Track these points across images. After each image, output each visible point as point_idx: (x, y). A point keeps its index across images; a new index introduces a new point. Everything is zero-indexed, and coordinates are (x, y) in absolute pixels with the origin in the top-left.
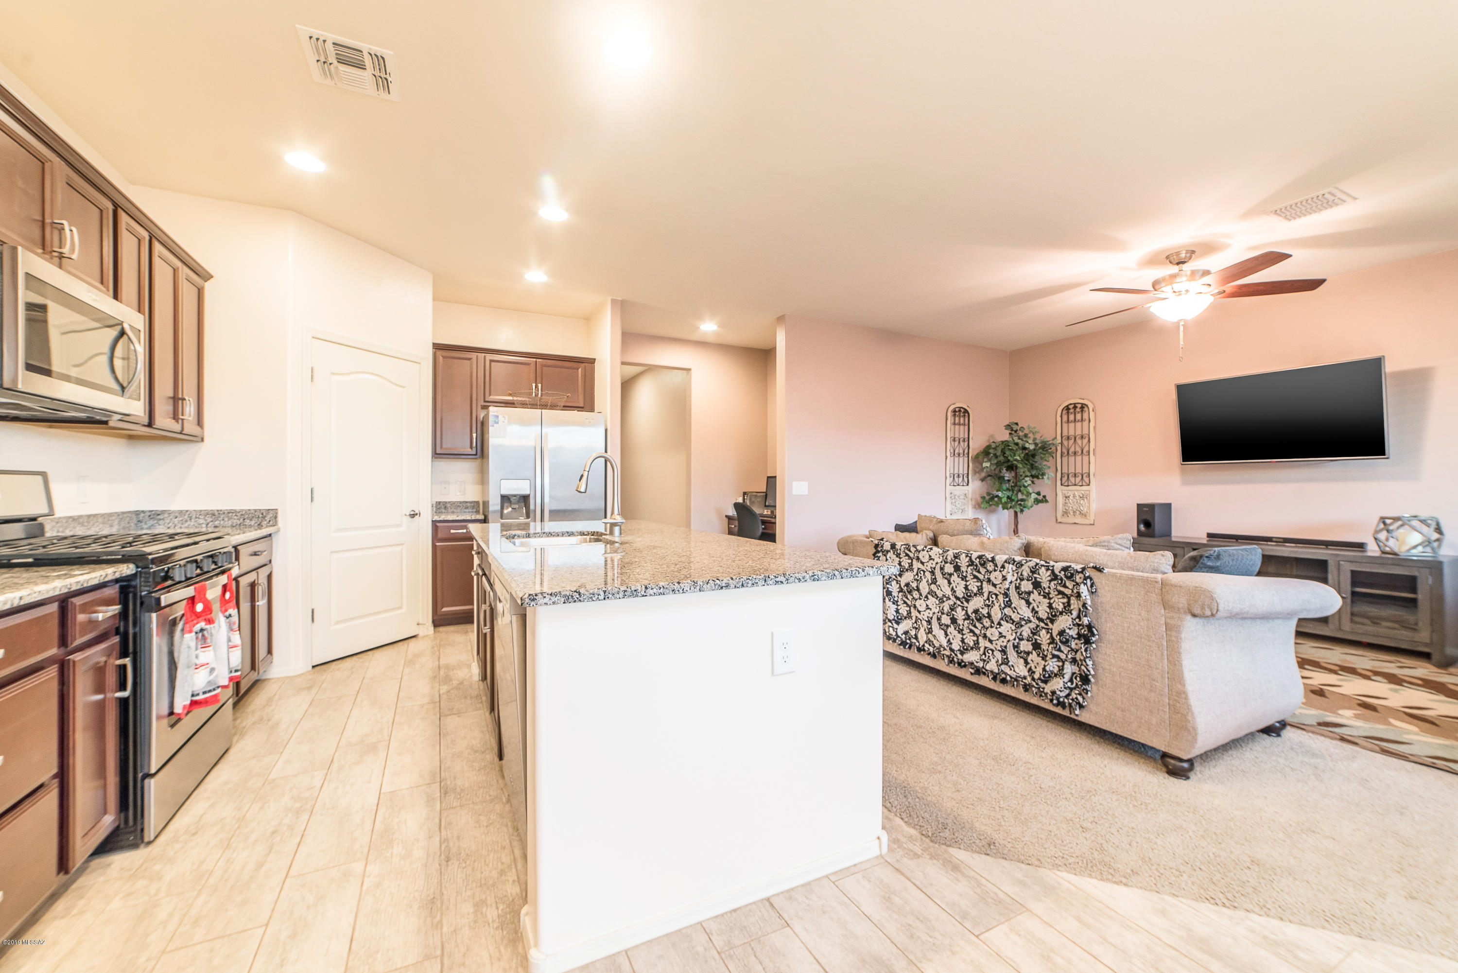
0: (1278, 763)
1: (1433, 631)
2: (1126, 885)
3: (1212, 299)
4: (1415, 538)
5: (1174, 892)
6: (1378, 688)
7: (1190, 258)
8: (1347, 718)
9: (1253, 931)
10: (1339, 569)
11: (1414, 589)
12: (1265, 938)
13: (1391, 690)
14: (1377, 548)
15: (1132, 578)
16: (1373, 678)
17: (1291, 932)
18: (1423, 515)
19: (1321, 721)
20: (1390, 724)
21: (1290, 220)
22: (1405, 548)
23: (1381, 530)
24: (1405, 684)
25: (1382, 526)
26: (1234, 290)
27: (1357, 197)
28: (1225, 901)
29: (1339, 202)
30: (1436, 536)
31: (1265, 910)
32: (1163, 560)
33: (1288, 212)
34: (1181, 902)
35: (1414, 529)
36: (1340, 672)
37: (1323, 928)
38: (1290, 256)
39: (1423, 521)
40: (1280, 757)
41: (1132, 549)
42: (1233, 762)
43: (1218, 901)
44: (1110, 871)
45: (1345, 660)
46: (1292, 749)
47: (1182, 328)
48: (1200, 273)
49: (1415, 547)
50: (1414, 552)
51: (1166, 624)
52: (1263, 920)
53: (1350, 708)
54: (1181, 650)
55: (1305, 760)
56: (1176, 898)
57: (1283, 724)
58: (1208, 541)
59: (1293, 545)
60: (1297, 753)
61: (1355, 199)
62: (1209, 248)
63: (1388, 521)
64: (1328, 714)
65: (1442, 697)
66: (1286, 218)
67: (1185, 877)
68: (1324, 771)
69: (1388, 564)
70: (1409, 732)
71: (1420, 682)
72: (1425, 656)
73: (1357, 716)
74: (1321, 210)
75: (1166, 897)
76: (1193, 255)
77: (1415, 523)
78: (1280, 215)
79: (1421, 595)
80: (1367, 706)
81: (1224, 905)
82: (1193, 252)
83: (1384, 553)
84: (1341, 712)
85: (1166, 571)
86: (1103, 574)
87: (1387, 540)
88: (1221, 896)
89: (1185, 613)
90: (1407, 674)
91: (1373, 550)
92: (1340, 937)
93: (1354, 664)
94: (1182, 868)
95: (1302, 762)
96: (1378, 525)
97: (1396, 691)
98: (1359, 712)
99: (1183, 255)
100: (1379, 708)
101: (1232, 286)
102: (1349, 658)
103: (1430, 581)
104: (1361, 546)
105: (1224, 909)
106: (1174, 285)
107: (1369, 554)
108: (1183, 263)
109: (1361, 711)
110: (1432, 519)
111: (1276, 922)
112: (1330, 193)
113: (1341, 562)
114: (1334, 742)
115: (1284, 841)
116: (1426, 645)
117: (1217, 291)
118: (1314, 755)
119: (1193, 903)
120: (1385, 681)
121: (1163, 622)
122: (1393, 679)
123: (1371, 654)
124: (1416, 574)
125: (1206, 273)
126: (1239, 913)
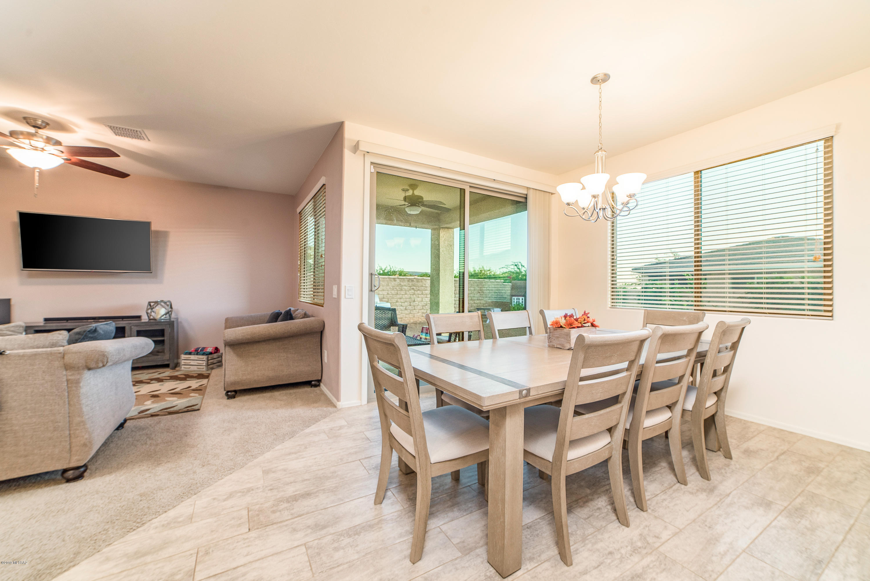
0: (129, 441)
1: (170, 353)
2: (74, 566)
3: (62, 161)
4: (163, 311)
5: (109, 543)
6: (155, 386)
7: (45, 127)
8: (149, 405)
9: (156, 528)
10: (131, 331)
11: (163, 335)
12: (163, 526)
13: (160, 385)
14: (147, 318)
15: (35, 355)
16: (151, 382)
17: (172, 513)
18: (165, 300)
19: (139, 411)
20: (166, 400)
21: (116, 135)
22: (159, 316)
23: (149, 309)
24: (164, 381)
25: (149, 307)
26: (77, 161)
27: (150, 140)
28: (137, 525)
29: (142, 138)
30: (170, 310)
31: (157, 514)
32: (61, 337)
33: (118, 131)
34: (114, 545)
35: (163, 307)
36: (137, 384)
37: (182, 501)
38: (119, 156)
39: (165, 303)
40: (128, 438)
41: (24, 333)
42: (106, 453)
43: (134, 528)
44: (58, 567)
45: (136, 378)
46: (132, 431)
47: (37, 174)
48: (54, 141)
49: (163, 316)
50: (163, 317)
51: (68, 381)
52: (158, 519)
53: (148, 400)
54: (80, 395)
55: (141, 433)
56: (110, 546)
57: (125, 421)
58: (45, 323)
59: (104, 320)
60: (135, 432)
61: (149, 140)
62: (61, 127)
63: (152, 304)
64: (140, 406)
65: (178, 382)
66: (115, 133)
67: (111, 531)
68: (151, 434)
69: (153, 325)
70: (175, 401)
71: (169, 378)
72: (167, 366)
73: (153, 402)
74: (133, 138)
75: (105, 550)
76: (47, 126)
77: (163, 304)
78: (112, 130)
79: (166, 338)
80: (155, 397)
81: (138, 527)
82: (48, 124)
83: (150, 320)
84: (145, 403)
85: (63, 344)
86: (4, 356)
87: (151, 313)
88: (135, 524)
89: (83, 369)
90: (164, 376)
91: (145, 318)
92: (189, 500)
93: (140, 378)
94: (107, 527)
95: (140, 435)
96: (148, 306)
97: (162, 385)
98: (153, 400)
99: (39, 122)
100: (159, 395)
101: (77, 159)
102: (137, 376)
103: (169, 331)
104: (139, 317)
105: (139, 529)
106: (31, 141)
107: (143, 321)
108: (39, 128)
109: (153, 399)
110: (169, 301)
111: (164, 515)
112: (140, 132)
113: (132, 327)
114: (149, 418)
115: (150, 476)
116: (168, 360)
117: (66, 158)
118: (143, 429)
119: (122, 540)
120: (156, 382)
121: (65, 379)
122: (159, 380)
123: (146, 371)
124: (164, 328)
125: (58, 143)
126: (146, 526)
